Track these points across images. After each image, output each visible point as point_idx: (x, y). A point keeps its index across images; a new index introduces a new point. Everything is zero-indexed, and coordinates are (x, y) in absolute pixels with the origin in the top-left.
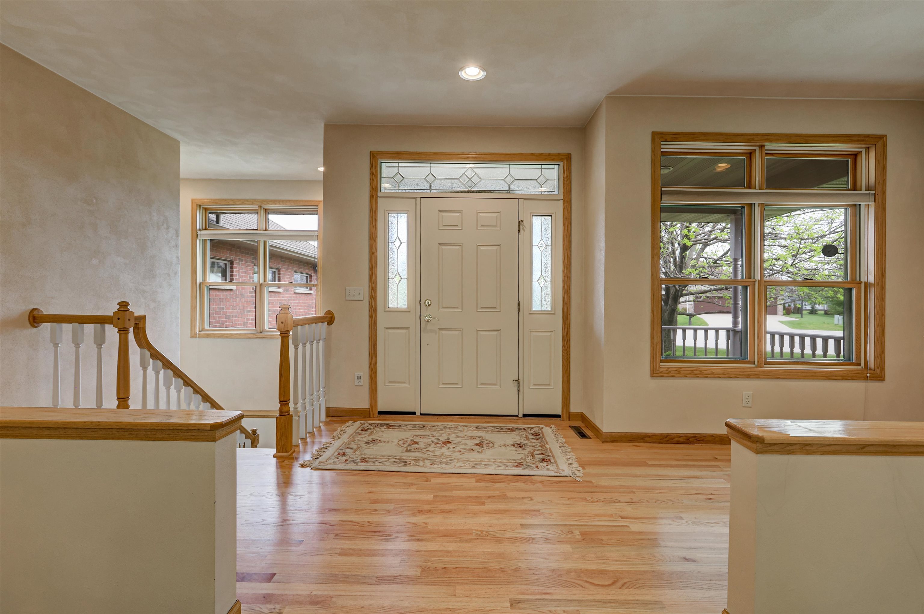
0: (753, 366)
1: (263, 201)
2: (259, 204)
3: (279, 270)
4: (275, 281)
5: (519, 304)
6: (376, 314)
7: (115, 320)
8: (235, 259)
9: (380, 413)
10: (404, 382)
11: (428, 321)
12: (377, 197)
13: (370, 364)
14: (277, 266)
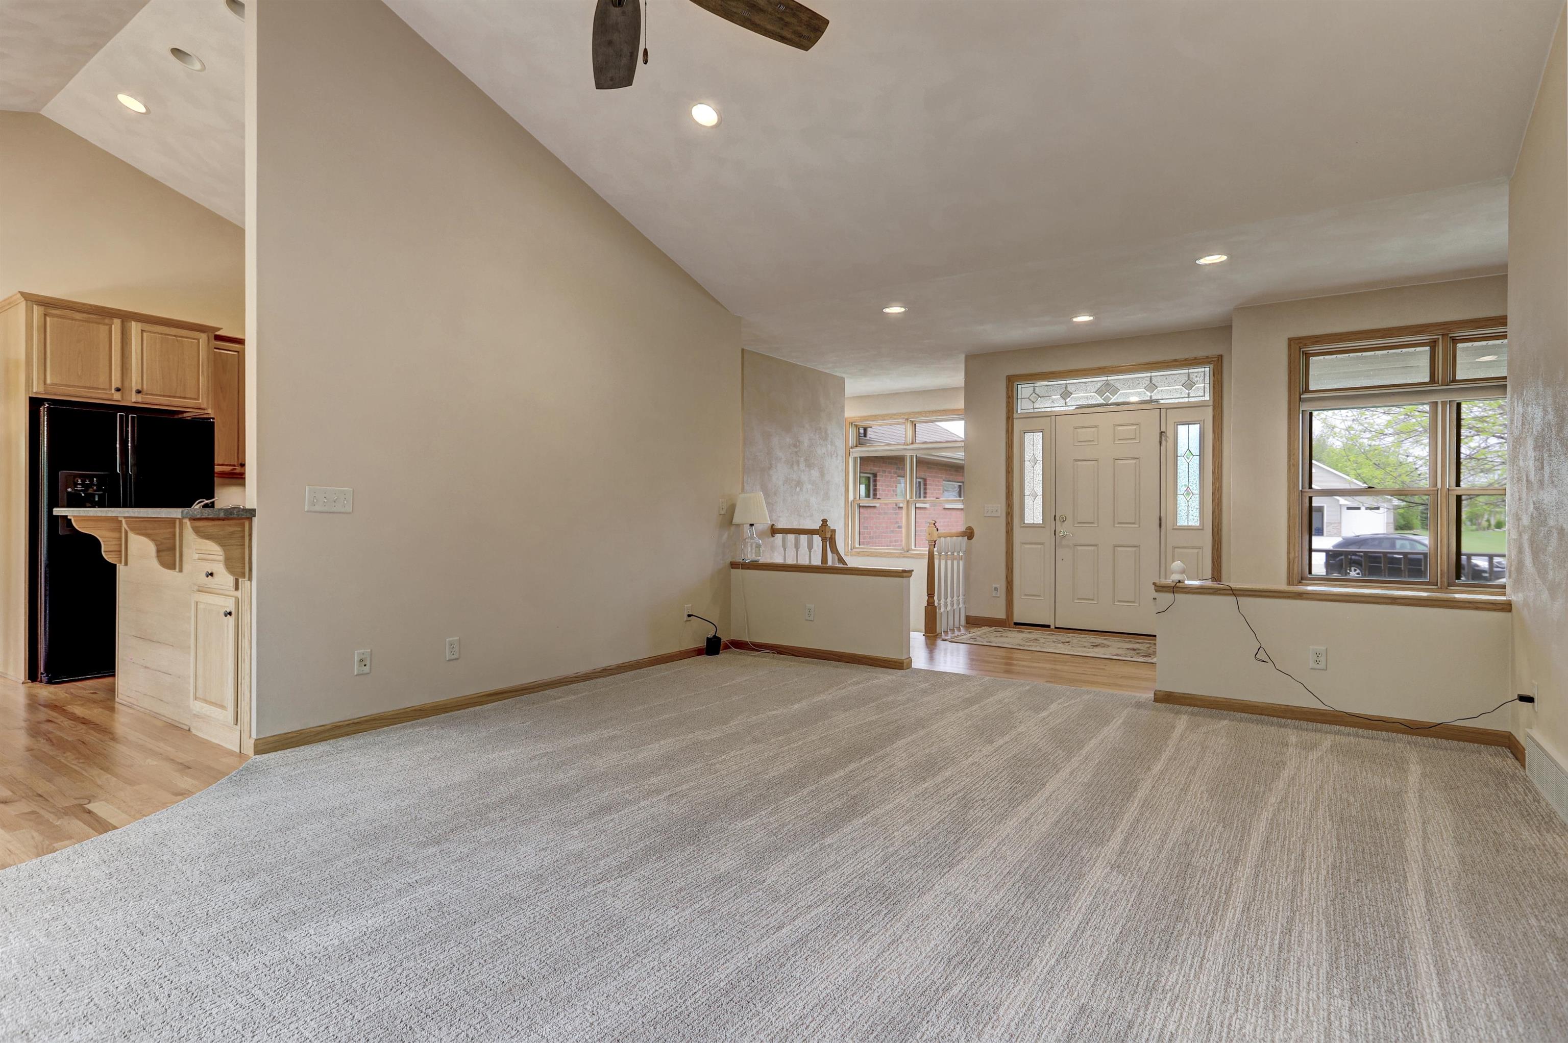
0: (1435, 587)
1: (909, 414)
2: (906, 417)
3: (925, 480)
4: (920, 497)
5: (1160, 519)
6: (1012, 530)
7: (820, 531)
8: (879, 471)
9: (1016, 624)
10: (1039, 596)
11: (1063, 537)
12: (1013, 419)
13: (1007, 578)
14: (922, 475)
